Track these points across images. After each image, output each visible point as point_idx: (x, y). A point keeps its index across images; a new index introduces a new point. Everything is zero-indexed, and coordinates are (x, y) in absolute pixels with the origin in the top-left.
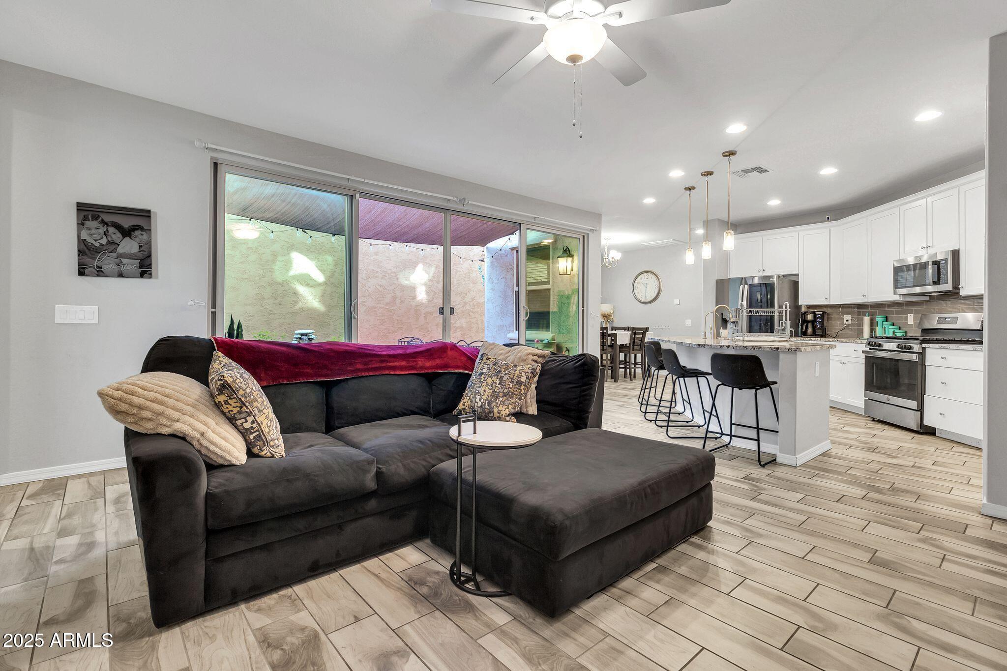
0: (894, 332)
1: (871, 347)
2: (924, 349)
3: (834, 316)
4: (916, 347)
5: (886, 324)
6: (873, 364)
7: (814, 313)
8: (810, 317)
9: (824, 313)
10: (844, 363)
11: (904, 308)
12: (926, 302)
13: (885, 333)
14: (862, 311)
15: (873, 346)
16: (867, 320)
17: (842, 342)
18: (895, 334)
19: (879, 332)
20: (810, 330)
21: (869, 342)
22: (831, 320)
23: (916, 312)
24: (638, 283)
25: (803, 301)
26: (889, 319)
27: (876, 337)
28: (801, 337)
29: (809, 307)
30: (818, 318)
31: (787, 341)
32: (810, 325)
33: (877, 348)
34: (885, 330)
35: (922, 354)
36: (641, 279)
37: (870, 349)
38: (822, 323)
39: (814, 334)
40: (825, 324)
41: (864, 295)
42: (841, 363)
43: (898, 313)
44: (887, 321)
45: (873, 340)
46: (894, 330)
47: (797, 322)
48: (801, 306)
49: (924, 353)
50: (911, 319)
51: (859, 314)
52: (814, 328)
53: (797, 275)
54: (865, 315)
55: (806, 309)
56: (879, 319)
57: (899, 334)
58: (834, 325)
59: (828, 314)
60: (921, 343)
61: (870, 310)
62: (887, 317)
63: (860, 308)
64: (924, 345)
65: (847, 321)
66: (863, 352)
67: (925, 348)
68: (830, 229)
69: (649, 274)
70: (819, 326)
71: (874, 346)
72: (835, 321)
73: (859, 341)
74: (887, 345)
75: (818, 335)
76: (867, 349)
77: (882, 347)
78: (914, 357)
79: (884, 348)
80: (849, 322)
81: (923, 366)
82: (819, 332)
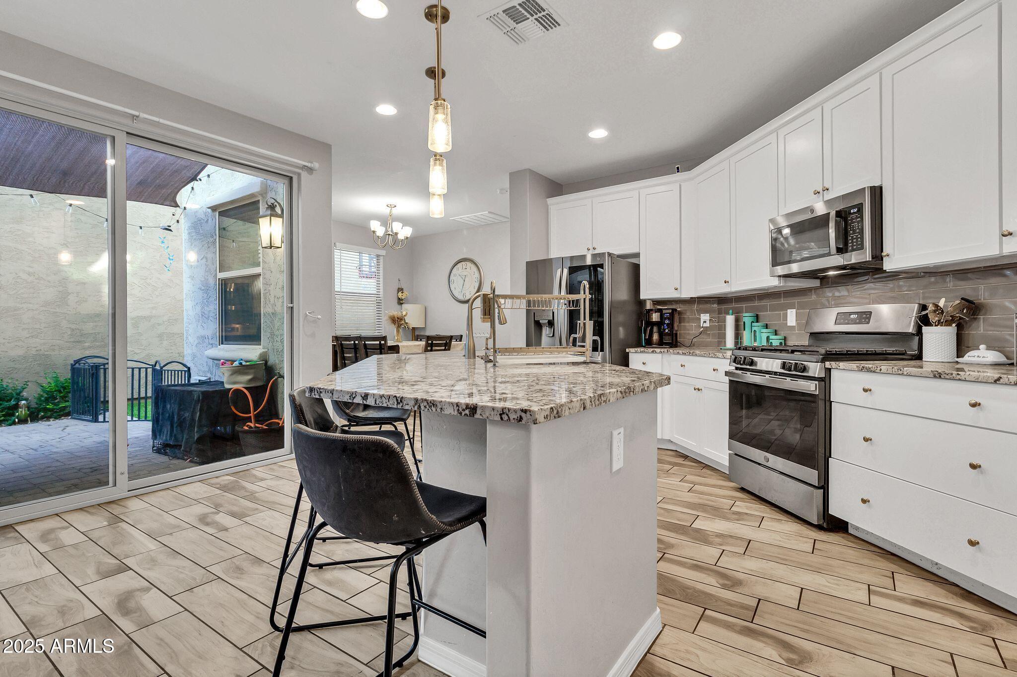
0: (768, 338)
1: (739, 366)
2: (828, 371)
3: (688, 315)
4: (815, 369)
5: (757, 327)
6: (742, 395)
7: (660, 311)
8: (655, 317)
9: (674, 310)
10: (699, 390)
11: (782, 301)
12: (816, 289)
13: (755, 340)
14: (723, 307)
15: (741, 364)
16: (730, 320)
17: (696, 355)
18: (771, 341)
19: (747, 340)
20: (656, 337)
21: (736, 358)
22: (684, 322)
23: (801, 307)
24: (455, 275)
25: (647, 293)
26: (761, 318)
27: (746, 349)
28: (645, 347)
29: (656, 302)
30: (666, 319)
31: (584, 363)
32: (655, 329)
33: (748, 367)
34: (755, 336)
35: (825, 381)
36: (458, 269)
37: (737, 368)
38: (671, 326)
39: (661, 344)
40: (676, 328)
41: (727, 280)
42: (695, 389)
43: (773, 309)
44: (757, 322)
45: (742, 354)
46: (768, 334)
47: (640, 325)
48: (645, 301)
49: (827, 379)
50: (791, 318)
51: (720, 312)
52: (661, 335)
53: (637, 255)
54: (728, 314)
55: (652, 306)
56: (747, 318)
57: (776, 342)
58: (688, 330)
59: (680, 313)
60: (823, 361)
61: (734, 305)
62: (757, 316)
63: (722, 302)
64: (828, 364)
65: (705, 322)
66: (727, 374)
67: (830, 370)
68: (680, 185)
69: (467, 263)
70: (667, 331)
71: (744, 363)
72: (688, 322)
73: (720, 355)
74: (763, 363)
75: (666, 344)
76: (732, 368)
77: (756, 365)
78: (811, 387)
79: (758, 368)
80: (707, 325)
81: (828, 404)
82: (667, 339)
